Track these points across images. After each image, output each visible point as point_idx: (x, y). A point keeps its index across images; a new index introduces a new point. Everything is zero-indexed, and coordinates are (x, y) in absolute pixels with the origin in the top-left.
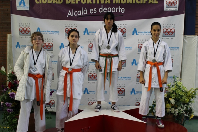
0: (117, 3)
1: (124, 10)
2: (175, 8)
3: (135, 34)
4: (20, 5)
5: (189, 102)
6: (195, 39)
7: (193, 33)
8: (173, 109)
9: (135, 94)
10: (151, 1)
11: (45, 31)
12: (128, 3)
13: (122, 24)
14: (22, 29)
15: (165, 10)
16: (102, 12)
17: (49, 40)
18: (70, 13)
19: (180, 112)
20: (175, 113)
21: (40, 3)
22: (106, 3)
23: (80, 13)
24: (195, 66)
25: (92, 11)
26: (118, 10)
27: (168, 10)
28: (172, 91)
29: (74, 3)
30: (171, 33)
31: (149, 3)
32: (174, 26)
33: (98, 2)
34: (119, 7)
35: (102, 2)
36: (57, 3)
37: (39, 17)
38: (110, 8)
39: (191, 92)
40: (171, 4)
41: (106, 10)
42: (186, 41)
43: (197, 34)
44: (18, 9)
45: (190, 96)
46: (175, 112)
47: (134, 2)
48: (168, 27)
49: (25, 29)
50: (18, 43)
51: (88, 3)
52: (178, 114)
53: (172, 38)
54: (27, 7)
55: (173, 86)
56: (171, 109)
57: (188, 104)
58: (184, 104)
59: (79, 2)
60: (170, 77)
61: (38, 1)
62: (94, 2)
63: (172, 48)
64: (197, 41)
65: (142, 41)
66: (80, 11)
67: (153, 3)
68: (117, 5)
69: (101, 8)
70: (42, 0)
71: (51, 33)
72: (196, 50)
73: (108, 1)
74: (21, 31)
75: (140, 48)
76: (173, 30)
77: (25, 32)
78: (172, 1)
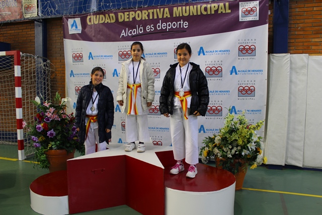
0: (178, 16)
1: (187, 24)
2: (255, 17)
3: (202, 54)
4: (72, 28)
6: (287, 59)
7: (285, 51)
9: (204, 132)
10: (222, 11)
11: (97, 56)
12: (191, 14)
14: (75, 55)
15: (240, 20)
16: (160, 28)
18: (123, 33)
21: (92, 23)
22: (165, 17)
23: (134, 32)
24: (288, 96)
25: (149, 28)
26: (180, 24)
27: (245, 20)
29: (128, 20)
30: (250, 52)
31: (219, 12)
32: (253, 41)
33: (155, 17)
34: (181, 21)
35: (160, 17)
36: (109, 22)
37: (91, 40)
38: (170, 23)
41: (166, 25)
42: (274, 61)
43: (291, 51)
44: (70, 33)
47: (199, 13)
48: (245, 43)
49: (78, 55)
50: (72, 71)
51: (144, 19)
53: (252, 57)
54: (79, 30)
59: (134, 18)
60: (252, 111)
61: (90, 21)
62: (151, 18)
63: (253, 71)
64: (291, 61)
65: (210, 63)
66: (135, 30)
67: (224, 12)
68: (178, 19)
69: (158, 24)
70: (94, 20)
71: (103, 57)
72: (289, 73)
73: (167, 14)
74: (74, 58)
75: (208, 72)
76: (254, 47)
77: (78, 58)
78: (250, 8)
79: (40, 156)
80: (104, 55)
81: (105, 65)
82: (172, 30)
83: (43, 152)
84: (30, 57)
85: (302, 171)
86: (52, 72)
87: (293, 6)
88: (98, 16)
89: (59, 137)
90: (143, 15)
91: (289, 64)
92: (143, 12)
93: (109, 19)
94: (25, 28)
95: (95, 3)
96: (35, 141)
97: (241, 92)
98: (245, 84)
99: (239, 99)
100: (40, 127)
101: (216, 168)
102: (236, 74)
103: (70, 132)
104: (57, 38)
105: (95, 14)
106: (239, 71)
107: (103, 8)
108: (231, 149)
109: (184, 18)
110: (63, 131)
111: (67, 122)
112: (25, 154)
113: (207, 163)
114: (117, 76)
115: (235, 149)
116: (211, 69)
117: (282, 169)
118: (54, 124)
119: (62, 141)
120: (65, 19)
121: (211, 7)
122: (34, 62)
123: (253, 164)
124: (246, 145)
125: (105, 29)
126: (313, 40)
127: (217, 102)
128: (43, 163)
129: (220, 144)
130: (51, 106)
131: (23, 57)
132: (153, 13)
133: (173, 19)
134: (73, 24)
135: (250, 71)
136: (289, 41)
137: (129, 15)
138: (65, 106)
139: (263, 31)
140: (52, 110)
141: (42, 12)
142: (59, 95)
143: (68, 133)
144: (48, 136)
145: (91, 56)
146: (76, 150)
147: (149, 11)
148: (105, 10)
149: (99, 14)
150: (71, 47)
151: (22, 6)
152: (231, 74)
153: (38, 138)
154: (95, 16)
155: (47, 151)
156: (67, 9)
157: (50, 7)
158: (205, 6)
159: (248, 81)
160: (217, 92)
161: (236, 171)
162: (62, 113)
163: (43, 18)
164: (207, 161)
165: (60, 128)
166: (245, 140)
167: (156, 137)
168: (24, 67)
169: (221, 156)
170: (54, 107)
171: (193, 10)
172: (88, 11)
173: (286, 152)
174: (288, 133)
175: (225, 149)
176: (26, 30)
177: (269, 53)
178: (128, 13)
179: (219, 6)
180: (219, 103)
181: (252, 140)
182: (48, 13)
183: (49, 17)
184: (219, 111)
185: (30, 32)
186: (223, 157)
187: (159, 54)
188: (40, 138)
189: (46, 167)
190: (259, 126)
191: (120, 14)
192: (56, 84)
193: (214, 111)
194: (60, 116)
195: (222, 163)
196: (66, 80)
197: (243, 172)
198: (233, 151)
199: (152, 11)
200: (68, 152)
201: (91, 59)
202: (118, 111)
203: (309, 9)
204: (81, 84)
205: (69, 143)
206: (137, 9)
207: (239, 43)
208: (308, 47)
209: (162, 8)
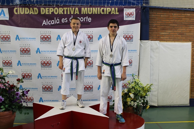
0: (84, 13)
1: (91, 19)
2: (133, 18)
5: (145, 95)
6: (149, 44)
7: (147, 39)
8: (132, 102)
11: (23, 38)
12: (94, 13)
13: (89, 32)
14: (2, 36)
15: (124, 19)
17: (27, 45)
18: (44, 23)
19: (138, 105)
20: (134, 106)
21: (19, 13)
22: (75, 13)
23: (53, 22)
25: (63, 21)
26: (86, 19)
28: (131, 87)
29: (48, 13)
30: (130, 39)
31: (112, 13)
32: (132, 33)
33: (69, 13)
34: (86, 17)
35: (72, 13)
36: (33, 14)
37: (18, 26)
39: (147, 87)
40: (130, 15)
42: (142, 45)
43: (150, 39)
45: (146, 91)
46: (134, 104)
47: (99, 13)
48: (127, 34)
49: (5, 36)
51: (60, 13)
52: (137, 106)
53: (131, 42)
54: (7, 17)
55: (132, 82)
56: (131, 102)
57: (145, 97)
58: (141, 97)
59: (53, 13)
60: (130, 75)
61: (17, 12)
62: (65, 13)
63: (131, 51)
66: (54, 21)
67: (114, 13)
68: (84, 16)
71: (28, 39)
72: (150, 52)
73: (77, 12)
74: (2, 38)
76: (132, 36)
77: (5, 39)
78: (130, 13)
80: (28, 37)
81: (29, 45)
85: (157, 109)
88: (23, 9)
89: (7, 102)
90: (60, 11)
91: (150, 47)
92: (60, 9)
93: (33, 12)
103: (15, 97)
105: (22, 6)
107: (28, 3)
109: (89, 16)
114: (40, 53)
121: (106, 10)
125: (30, 19)
126: (161, 33)
132: (67, 10)
133: (81, 15)
134: (2, 12)
135: (129, 51)
137: (49, 10)
145: (17, 38)
147: (64, 8)
148: (29, 5)
149: (25, 7)
154: (21, 8)
158: (103, 8)
171: (95, 10)
172: (15, 4)
177: (140, 40)
178: (48, 9)
179: (111, 10)
191: (42, 9)
199: (66, 8)
200: (14, 112)
201: (18, 40)
202: (40, 78)
203: (158, 16)
204: (8, 58)
205: (14, 105)
206: (55, 6)
207: (124, 33)
208: (159, 37)
209: (74, 7)
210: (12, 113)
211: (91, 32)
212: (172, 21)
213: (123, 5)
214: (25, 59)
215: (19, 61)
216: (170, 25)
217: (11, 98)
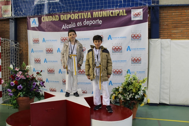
0: (96, 17)
1: (101, 22)
2: (140, 18)
4: (33, 23)
6: (159, 42)
7: (158, 37)
9: (112, 85)
11: (48, 41)
12: (104, 16)
13: (100, 32)
15: (132, 20)
16: (86, 24)
17: (50, 46)
18: (63, 27)
21: (45, 21)
25: (80, 24)
26: (97, 22)
27: (135, 20)
29: (66, 19)
30: (138, 38)
31: (120, 15)
32: (140, 32)
33: (83, 18)
34: (97, 20)
35: (86, 17)
36: (55, 20)
37: (44, 31)
38: (91, 21)
40: (137, 15)
41: (89, 22)
42: (152, 43)
43: (161, 38)
44: (32, 26)
47: (108, 16)
48: (135, 33)
49: (36, 40)
50: (32, 49)
51: (76, 18)
53: (139, 41)
54: (37, 25)
59: (70, 18)
60: (140, 72)
61: (44, 20)
62: (80, 18)
63: (140, 49)
64: (161, 43)
65: (115, 44)
66: (71, 25)
67: (123, 15)
68: (96, 19)
69: (84, 22)
70: (46, 19)
71: (51, 41)
72: (160, 50)
73: (89, 16)
74: (34, 41)
75: (114, 50)
76: (140, 35)
77: (36, 41)
78: (137, 13)
79: (13, 101)
80: (52, 40)
81: (52, 46)
82: (92, 25)
83: (15, 98)
84: (7, 40)
85: (169, 107)
86: (20, 50)
87: (161, 12)
88: (48, 17)
89: (25, 89)
90: (75, 16)
91: (160, 45)
92: (76, 14)
93: (55, 18)
94: (4, 23)
95: (47, 9)
96: (9, 92)
97: (133, 61)
98: (135, 56)
99: (132, 65)
100: (13, 84)
101: (120, 106)
102: (130, 50)
103: (32, 86)
104: (23, 30)
105: (47, 15)
106: (131, 49)
107: (52, 12)
108: (129, 95)
109: (100, 18)
110: (27, 85)
111: (29, 80)
112: (3, 100)
113: (115, 103)
115: (131, 95)
116: (115, 48)
117: (157, 106)
118: (22, 81)
119: (26, 92)
120: (28, 18)
121: (115, 12)
122: (9, 44)
123: (142, 103)
124: (137, 92)
125: (53, 24)
126: (173, 31)
127: (119, 67)
128: (15, 105)
129: (122, 92)
130: (20, 70)
131: (2, 40)
132: (81, 15)
133: (93, 19)
134: (34, 21)
135: (138, 49)
136: (160, 31)
137: (67, 16)
138: (28, 70)
139: (145, 26)
140: (20, 72)
141: (15, 14)
142: (25, 64)
143: (30, 87)
144: (18, 89)
145: (44, 40)
146: (35, 97)
147: (79, 14)
148: (52, 13)
149: (49, 15)
150: (32, 35)
151: (2, 10)
152: (127, 51)
153: (12, 90)
154: (46, 17)
155: (17, 98)
156: (30, 13)
157: (19, 11)
158: (111, 11)
159: (137, 55)
160: (119, 61)
161: (132, 108)
162: (27, 75)
163: (15, 17)
164: (115, 102)
165: (25, 84)
166: (137, 89)
167: (83, 88)
168: (2, 46)
169: (123, 99)
170: (22, 71)
171: (105, 13)
172: (42, 14)
173: (160, 96)
174: (161, 85)
175: (125, 95)
176: (4, 25)
177: (149, 39)
178: (66, 15)
179: (119, 11)
180: (120, 67)
181: (141, 89)
182: (18, 14)
183: (19, 17)
184: (120, 72)
185: (7, 26)
186: (124, 100)
187: (85, 39)
188: (13, 90)
189: (17, 108)
190: (144, 81)
191: (61, 16)
192: (22, 57)
193: (117, 73)
194: (25, 76)
195: (123, 103)
196: (29, 55)
197: (136, 108)
198: (130, 96)
199: (81, 14)
200: (30, 98)
201: (44, 42)
202: (60, 73)
203: (170, 14)
204: (38, 57)
205: (31, 92)
206: (71, 13)
207: (131, 33)
208: (170, 35)
209: (87, 12)
210: (29, 98)
211: (102, 32)
212: (185, 18)
213: (131, 7)
214: (49, 57)
215: (45, 59)
216: (183, 22)
217: (29, 87)
